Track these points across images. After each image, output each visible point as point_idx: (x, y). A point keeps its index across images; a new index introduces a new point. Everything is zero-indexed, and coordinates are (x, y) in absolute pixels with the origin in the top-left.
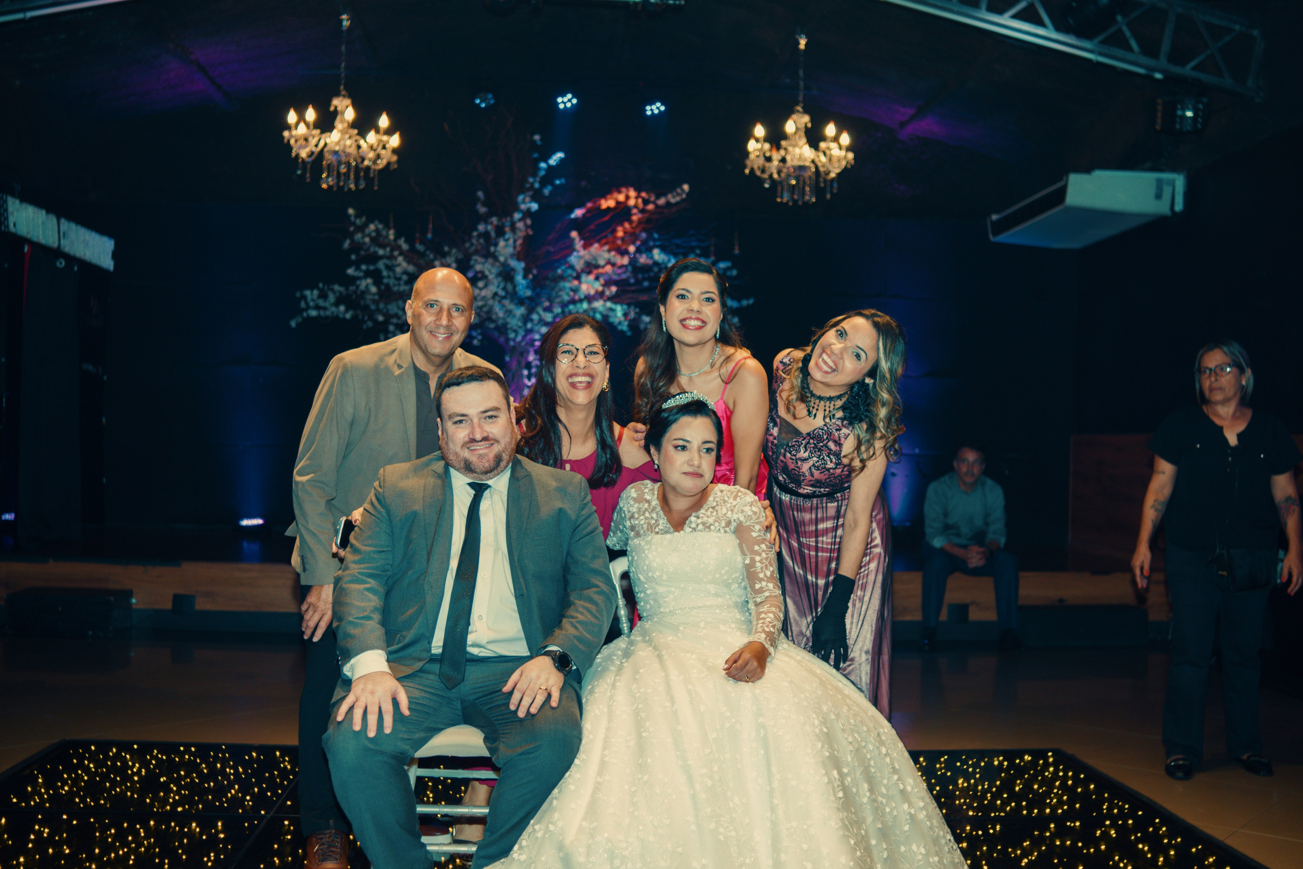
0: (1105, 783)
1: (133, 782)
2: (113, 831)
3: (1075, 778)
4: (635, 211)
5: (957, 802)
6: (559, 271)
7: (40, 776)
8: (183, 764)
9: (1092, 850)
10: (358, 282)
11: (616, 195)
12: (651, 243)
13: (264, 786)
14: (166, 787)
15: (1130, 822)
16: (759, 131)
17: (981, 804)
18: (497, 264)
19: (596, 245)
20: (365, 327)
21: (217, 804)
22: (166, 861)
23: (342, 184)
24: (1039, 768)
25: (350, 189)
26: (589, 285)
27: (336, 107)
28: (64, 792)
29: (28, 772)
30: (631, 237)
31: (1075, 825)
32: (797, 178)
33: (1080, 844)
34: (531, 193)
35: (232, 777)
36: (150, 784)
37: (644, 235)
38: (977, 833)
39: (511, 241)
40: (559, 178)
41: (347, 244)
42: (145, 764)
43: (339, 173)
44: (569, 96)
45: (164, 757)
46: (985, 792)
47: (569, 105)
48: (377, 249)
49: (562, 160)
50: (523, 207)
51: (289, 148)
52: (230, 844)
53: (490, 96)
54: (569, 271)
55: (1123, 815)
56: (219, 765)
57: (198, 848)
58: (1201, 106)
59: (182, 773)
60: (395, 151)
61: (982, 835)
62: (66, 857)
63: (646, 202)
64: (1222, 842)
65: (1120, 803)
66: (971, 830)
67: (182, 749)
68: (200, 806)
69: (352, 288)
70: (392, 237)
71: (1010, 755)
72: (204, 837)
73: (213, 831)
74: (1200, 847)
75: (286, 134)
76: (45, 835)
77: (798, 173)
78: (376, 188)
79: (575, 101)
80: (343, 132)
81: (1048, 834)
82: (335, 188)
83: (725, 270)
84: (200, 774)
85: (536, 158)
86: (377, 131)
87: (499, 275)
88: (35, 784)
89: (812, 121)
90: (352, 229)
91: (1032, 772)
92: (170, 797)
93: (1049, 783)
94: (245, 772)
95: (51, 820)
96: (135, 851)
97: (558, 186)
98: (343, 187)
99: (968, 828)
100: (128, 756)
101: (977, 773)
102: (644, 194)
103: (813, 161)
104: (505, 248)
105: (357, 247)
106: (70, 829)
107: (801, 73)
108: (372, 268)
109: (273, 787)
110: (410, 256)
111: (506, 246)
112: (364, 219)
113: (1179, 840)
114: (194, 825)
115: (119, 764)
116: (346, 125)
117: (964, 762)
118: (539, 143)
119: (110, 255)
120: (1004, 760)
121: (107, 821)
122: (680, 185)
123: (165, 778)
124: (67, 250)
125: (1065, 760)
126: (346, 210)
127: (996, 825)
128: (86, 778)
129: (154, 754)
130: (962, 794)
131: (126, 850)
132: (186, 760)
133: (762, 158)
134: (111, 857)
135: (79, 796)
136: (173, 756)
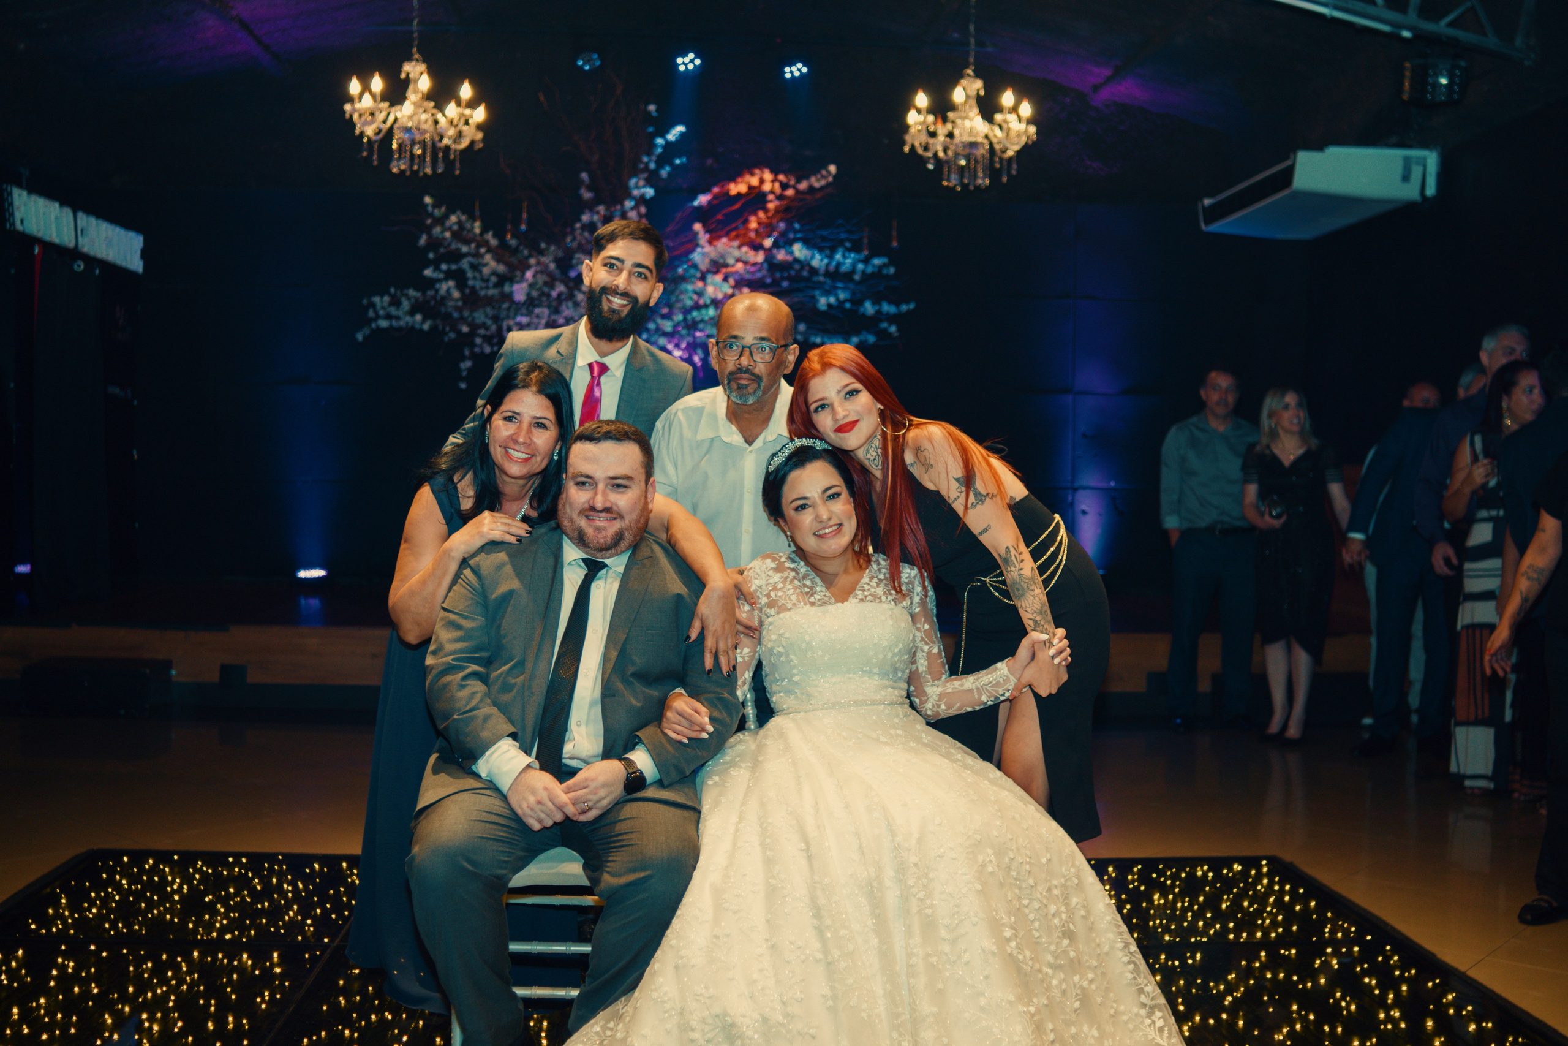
0: (1330, 900)
1: (172, 902)
2: (149, 965)
3: (1293, 893)
4: (771, 197)
5: (1151, 923)
6: (680, 270)
7: (63, 896)
8: (232, 879)
9: (1309, 985)
10: (437, 286)
11: (747, 178)
12: (791, 236)
13: (328, 906)
14: (211, 908)
15: (1356, 949)
16: (922, 99)
17: (1179, 926)
19: (724, 240)
20: (446, 339)
21: (272, 930)
22: (213, 1002)
23: (415, 167)
24: (1250, 880)
25: (425, 174)
26: (715, 287)
27: (408, 74)
28: (91, 916)
29: (48, 890)
30: (767, 228)
31: (1290, 953)
32: (967, 158)
33: (1295, 978)
34: (645, 175)
35: (290, 895)
36: (193, 904)
37: (782, 226)
38: (1173, 963)
40: (680, 157)
41: (423, 240)
42: (187, 879)
43: (412, 155)
44: (691, 56)
45: (210, 871)
46: (1184, 910)
47: (691, 66)
48: (459, 245)
49: (682, 134)
50: (636, 193)
51: (351, 124)
52: (288, 981)
53: (595, 56)
54: (692, 271)
55: (1348, 942)
56: (274, 880)
57: (249, 986)
58: (1458, 72)
59: (231, 890)
60: (479, 127)
61: (1179, 966)
62: (94, 997)
63: (784, 186)
64: (1464, 974)
65: (1346, 925)
66: (1167, 960)
67: (231, 860)
68: (253, 932)
69: (430, 293)
70: (477, 231)
71: (1217, 864)
72: (257, 972)
73: (268, 964)
74: (1437, 981)
75: (348, 107)
76: (70, 970)
77: (968, 151)
78: (457, 172)
79: (698, 62)
80: (417, 105)
81: (1257, 965)
82: (408, 173)
83: (881, 267)
84: (252, 891)
85: (651, 133)
86: (459, 104)
88: (57, 905)
89: (986, 87)
90: (429, 221)
91: (1242, 885)
92: (216, 921)
93: (1261, 899)
94: (305, 889)
95: (77, 951)
96: (175, 990)
97: (679, 166)
98: (417, 172)
99: (1163, 957)
100: (167, 869)
101: (1175, 887)
102: (781, 177)
103: (986, 137)
105: (435, 244)
106: (99, 962)
107: (972, 28)
108: (454, 267)
109: (338, 908)
110: (501, 252)
112: (443, 209)
113: (1413, 972)
114: (245, 956)
115: (156, 879)
116: (420, 95)
117: (1161, 873)
118: (655, 114)
119: (139, 253)
120: (1209, 870)
121: (142, 953)
122: (825, 166)
123: (211, 897)
124: (85, 249)
125: (1282, 870)
126: (422, 199)
127: (1196, 954)
128: (117, 898)
129: (198, 866)
130: (1158, 913)
131: (164, 989)
132: (236, 874)
133: (924, 133)
134: (147, 998)
135: (109, 921)
136: (220, 869)
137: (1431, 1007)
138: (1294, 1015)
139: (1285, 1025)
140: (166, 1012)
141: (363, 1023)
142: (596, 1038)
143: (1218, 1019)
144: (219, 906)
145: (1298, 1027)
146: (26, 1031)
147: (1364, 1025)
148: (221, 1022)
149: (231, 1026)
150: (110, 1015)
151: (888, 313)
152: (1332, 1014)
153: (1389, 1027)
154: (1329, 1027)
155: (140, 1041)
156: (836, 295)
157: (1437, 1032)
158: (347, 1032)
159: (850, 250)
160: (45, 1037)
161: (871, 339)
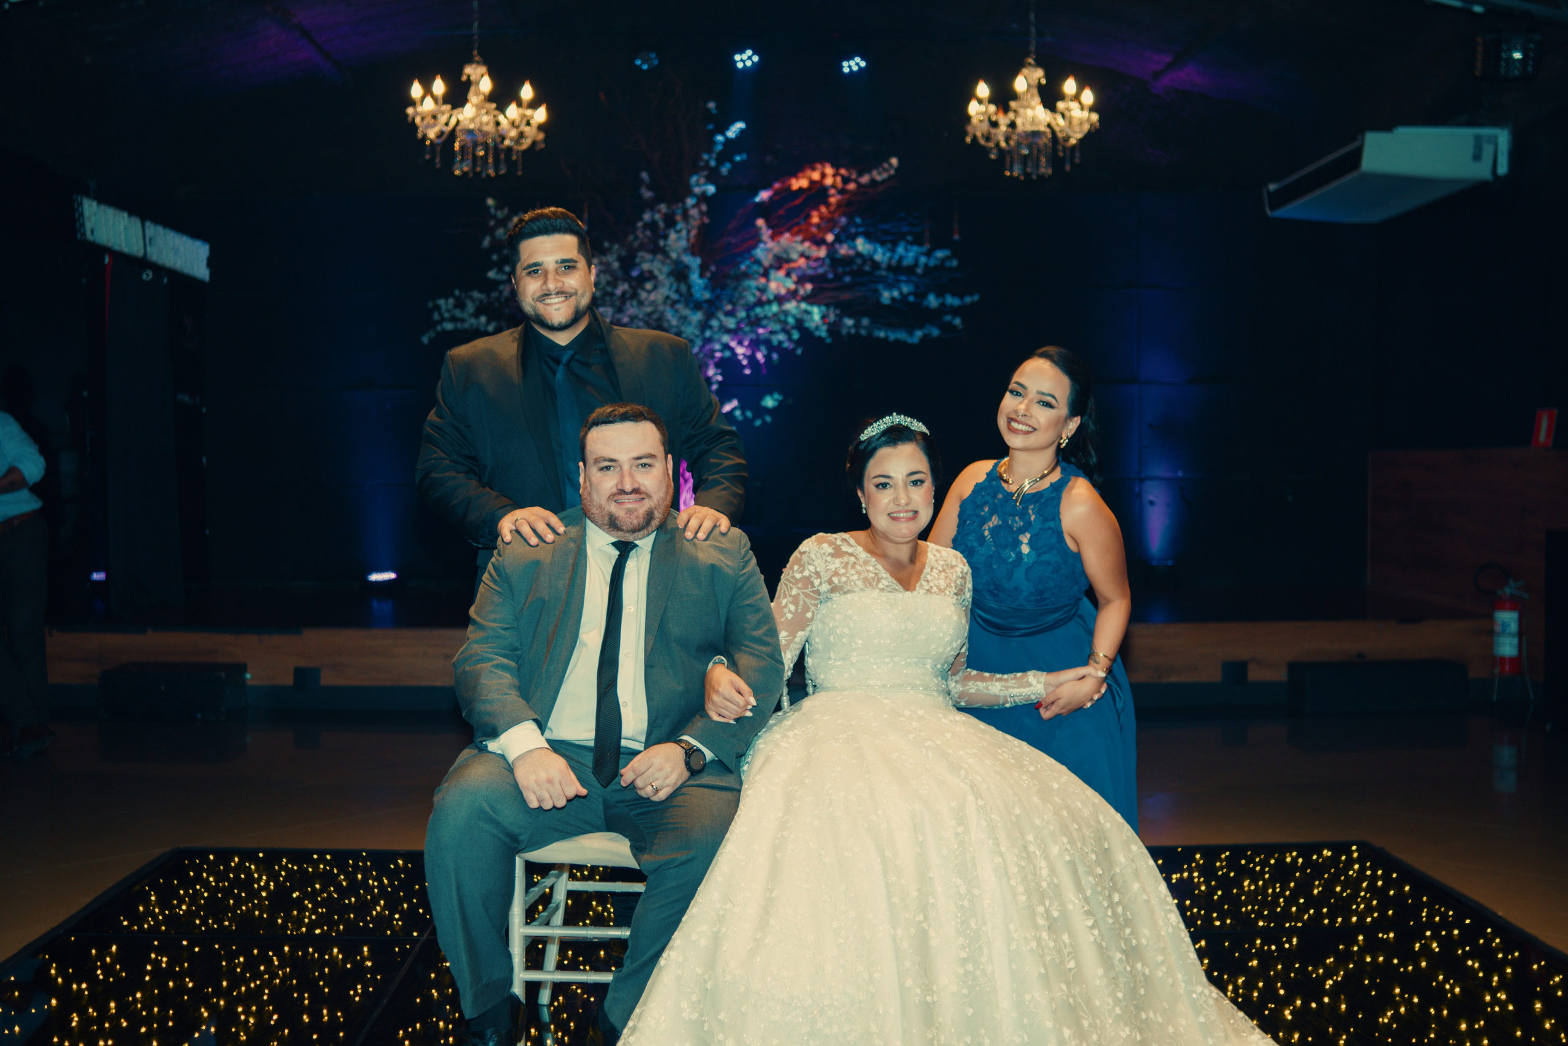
0: (1423, 884)
1: (260, 898)
2: (242, 959)
3: (1386, 877)
4: (832, 191)
5: (1244, 909)
6: (743, 267)
7: (152, 893)
8: (317, 876)
9: (1410, 968)
10: (501, 287)
11: (809, 173)
12: (853, 230)
13: (415, 901)
14: (299, 904)
15: (1456, 932)
16: (983, 90)
17: (1272, 912)
18: (668, 261)
19: (787, 235)
21: (361, 924)
22: (306, 995)
23: (478, 169)
24: (1341, 866)
25: (488, 176)
26: (779, 284)
27: (469, 76)
28: (181, 912)
29: (137, 888)
30: (829, 223)
31: (1388, 937)
32: (1030, 147)
33: (1396, 961)
34: (705, 173)
35: (376, 890)
36: (280, 900)
37: (843, 220)
38: (1269, 948)
39: (684, 233)
40: (739, 153)
41: (486, 242)
42: (273, 876)
43: (475, 157)
44: (749, 52)
45: (295, 868)
46: (1276, 896)
47: (749, 63)
49: (742, 131)
50: (697, 190)
51: (414, 127)
52: (379, 975)
53: (653, 55)
54: (755, 267)
55: (1446, 924)
56: (359, 876)
57: (342, 979)
58: (1532, 46)
59: (318, 886)
60: (541, 127)
61: (1275, 951)
62: (189, 991)
63: (846, 180)
65: (1443, 909)
66: (1262, 945)
67: (315, 856)
68: (341, 927)
69: (494, 295)
71: (1306, 850)
72: (349, 966)
73: (358, 958)
74: (1543, 963)
75: (410, 111)
76: (164, 965)
77: (1030, 139)
78: (520, 173)
79: (756, 58)
80: (479, 107)
81: (1356, 948)
83: (943, 260)
84: (339, 888)
85: (710, 131)
86: (520, 104)
87: (671, 274)
88: (147, 902)
89: (1047, 76)
90: (492, 223)
91: (1333, 870)
92: (305, 917)
94: (391, 884)
95: (169, 946)
96: (268, 984)
97: (740, 162)
98: (480, 173)
99: (1258, 942)
100: (253, 867)
101: (1266, 873)
102: (843, 171)
103: (1049, 126)
104: (677, 241)
105: (498, 245)
106: (192, 957)
107: (1032, 17)
111: (679, 239)
112: (506, 211)
113: (1516, 954)
114: (335, 950)
115: (243, 876)
116: (482, 97)
117: (1250, 860)
118: (714, 111)
119: (205, 262)
120: (1298, 857)
121: (234, 948)
122: (887, 159)
123: (298, 893)
124: (154, 258)
125: (1372, 854)
126: (484, 201)
127: (1292, 939)
128: (206, 895)
129: (284, 863)
130: (1249, 899)
131: (258, 982)
132: (321, 870)
133: (986, 123)
134: (241, 992)
135: (199, 917)
136: (305, 866)
137: (1538, 989)
138: (1397, 998)
139: (1389, 1008)
140: (261, 1005)
141: (457, 1015)
143: (1320, 1003)
144: (306, 902)
145: (1402, 1010)
146: (125, 1024)
147: (1470, 1006)
148: (316, 1016)
149: (326, 1018)
150: (206, 1010)
151: (952, 306)
152: (1437, 997)
153: (1497, 1009)
154: (1435, 1010)
155: (237, 1034)
156: (899, 289)
157: (1546, 1014)
158: (441, 1024)
159: (911, 243)
160: (143, 1030)
161: (935, 332)
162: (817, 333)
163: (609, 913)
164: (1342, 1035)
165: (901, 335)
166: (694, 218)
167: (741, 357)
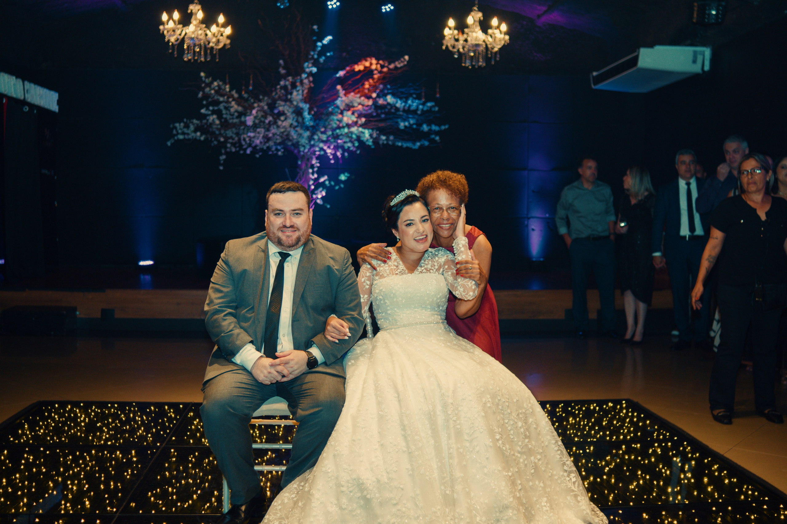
0: (655, 420)
1: (81, 426)
2: (70, 457)
3: (638, 417)
4: (376, 72)
5: (568, 432)
6: (330, 109)
7: (26, 424)
8: (110, 415)
10: (208, 118)
11: (364, 62)
12: (386, 91)
13: (159, 427)
14: (100, 429)
15: (670, 444)
16: (451, 22)
17: (582, 433)
18: (292, 106)
19: (352, 94)
20: (212, 145)
21: (131, 439)
22: (103, 475)
23: (196, 58)
24: (617, 411)
25: (201, 61)
26: (348, 118)
27: (192, 10)
28: (40, 434)
29: (18, 421)
30: (374, 88)
31: (637, 446)
32: (474, 52)
33: (639, 458)
34: (312, 61)
35: (140, 422)
36: (91, 427)
37: (381, 86)
38: (579, 452)
39: (300, 92)
40: (329, 52)
41: (200, 95)
42: (88, 415)
43: (194, 52)
44: (335, 1)
45: (99, 411)
46: (585, 426)
47: (335, 6)
48: (219, 97)
49: (331, 41)
50: (307, 70)
51: (163, 36)
52: (140, 464)
53: (286, 1)
54: (336, 110)
55: (665, 440)
56: (131, 415)
57: (121, 467)
58: (721, 8)
59: (110, 420)
60: (228, 37)
61: (582, 453)
62: (43, 474)
63: (382, 67)
64: (722, 456)
65: (664, 432)
66: (576, 450)
67: (109, 405)
68: (121, 441)
69: (204, 121)
70: (228, 90)
71: (600, 403)
72: (124, 460)
73: (130, 456)
74: (710, 459)
75: (161, 27)
76: (31, 460)
77: (475, 48)
78: (217, 60)
79: (338, 4)
80: (196, 26)
81: (621, 452)
82: (192, 61)
83: (431, 107)
84: (121, 421)
85: (315, 40)
86: (218, 25)
87: (294, 112)
88: (23, 429)
89: (483, 16)
90: (203, 85)
91: (613, 413)
92: (103, 436)
93: (623, 420)
94: (147, 419)
95: (34, 451)
96: (84, 469)
97: (329, 56)
98: (197, 60)
99: (574, 449)
100: (78, 410)
101: (581, 414)
102: (381, 62)
103: (484, 41)
104: (297, 96)
105: (206, 96)
106: (45, 456)
108: (216, 108)
109: (164, 428)
110: (240, 101)
111: (298, 95)
112: (210, 79)
113: (698, 455)
114: (118, 452)
115: (72, 415)
116: (198, 21)
117: (573, 408)
118: (317, 30)
119: (56, 102)
120: (597, 406)
121: (67, 451)
122: (403, 56)
123: (100, 424)
124: (29, 100)
125: (632, 405)
126: (199, 74)
127: (591, 447)
128: (53, 425)
129: (93, 409)
130: (571, 427)
131: (78, 469)
132: (112, 412)
133: (453, 39)
134: (70, 473)
135: (50, 436)
136: (104, 410)
137: (707, 472)
138: (639, 476)
139: (635, 481)
140: (80, 481)
141: (178, 485)
142: (295, 490)
143: (602, 479)
144: (104, 428)
145: (641, 482)
146: (10, 490)
147: (673, 480)
148: (107, 485)
149: (112, 487)
150: (52, 482)
151: (435, 130)
152: (658, 476)
154: (657, 482)
155: (67, 495)
156: (409, 121)
157: (709, 484)
158: (170, 489)
159: (415, 99)
160: (19, 493)
161: (426, 143)
162: (367, 143)
163: (256, 434)
164: (610, 494)
165: (409, 145)
166: (306, 84)
167: (329, 154)
